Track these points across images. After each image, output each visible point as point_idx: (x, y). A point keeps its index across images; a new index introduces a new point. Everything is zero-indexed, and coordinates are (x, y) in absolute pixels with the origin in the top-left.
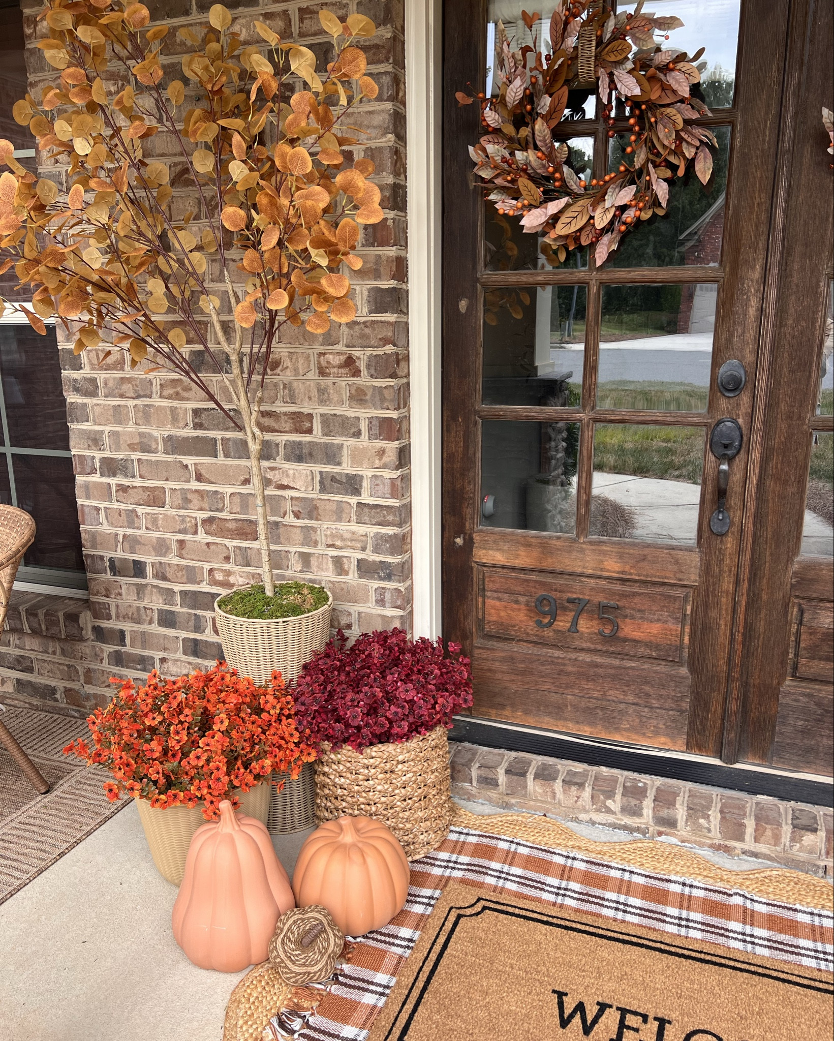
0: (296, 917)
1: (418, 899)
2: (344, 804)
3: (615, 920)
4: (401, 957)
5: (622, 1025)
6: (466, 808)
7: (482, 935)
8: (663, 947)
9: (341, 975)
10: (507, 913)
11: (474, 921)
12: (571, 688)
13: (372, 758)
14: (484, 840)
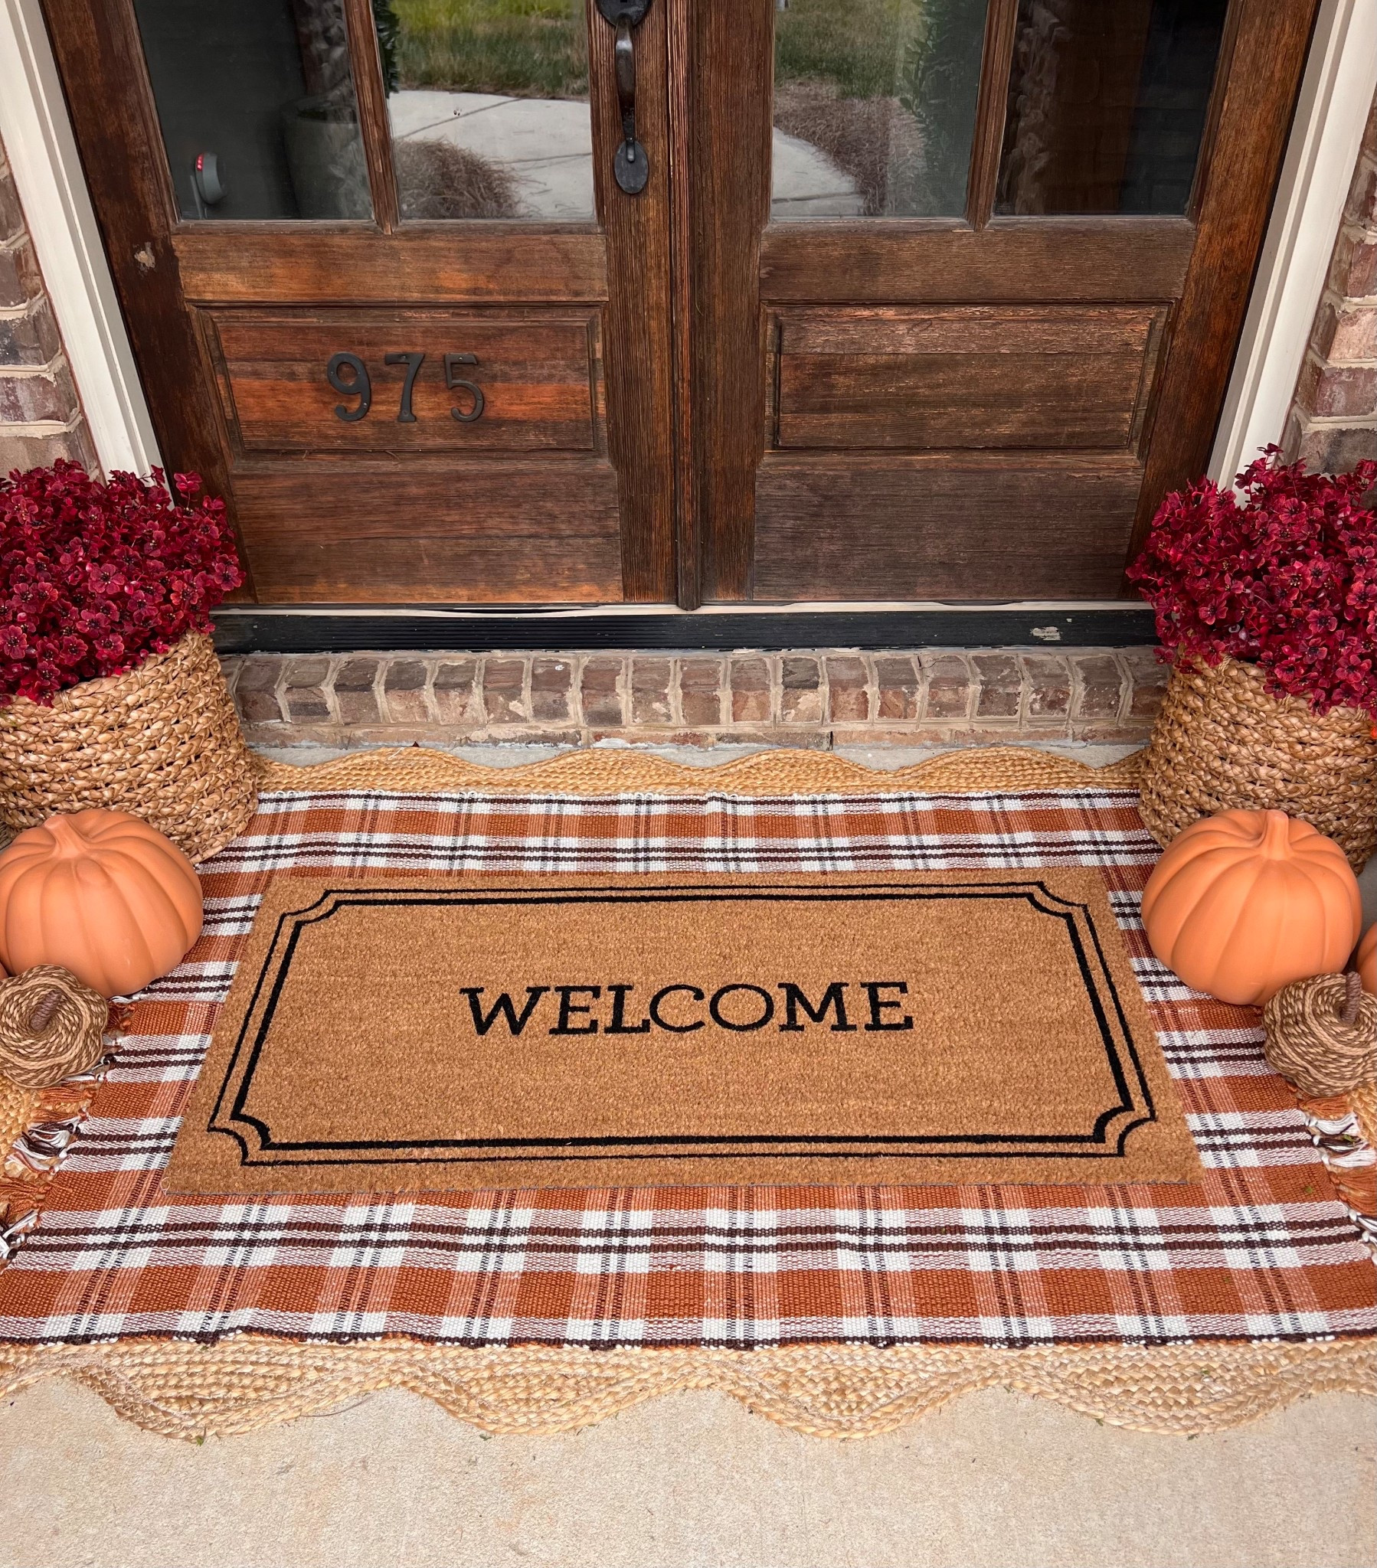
0: (8, 992)
1: (225, 916)
2: (50, 796)
3: (543, 874)
4: (213, 1005)
5: (566, 1008)
6: (281, 761)
7: (342, 942)
8: (614, 894)
9: (118, 1054)
10: (375, 902)
11: (323, 926)
12: (423, 525)
13: (77, 709)
14: (321, 803)
